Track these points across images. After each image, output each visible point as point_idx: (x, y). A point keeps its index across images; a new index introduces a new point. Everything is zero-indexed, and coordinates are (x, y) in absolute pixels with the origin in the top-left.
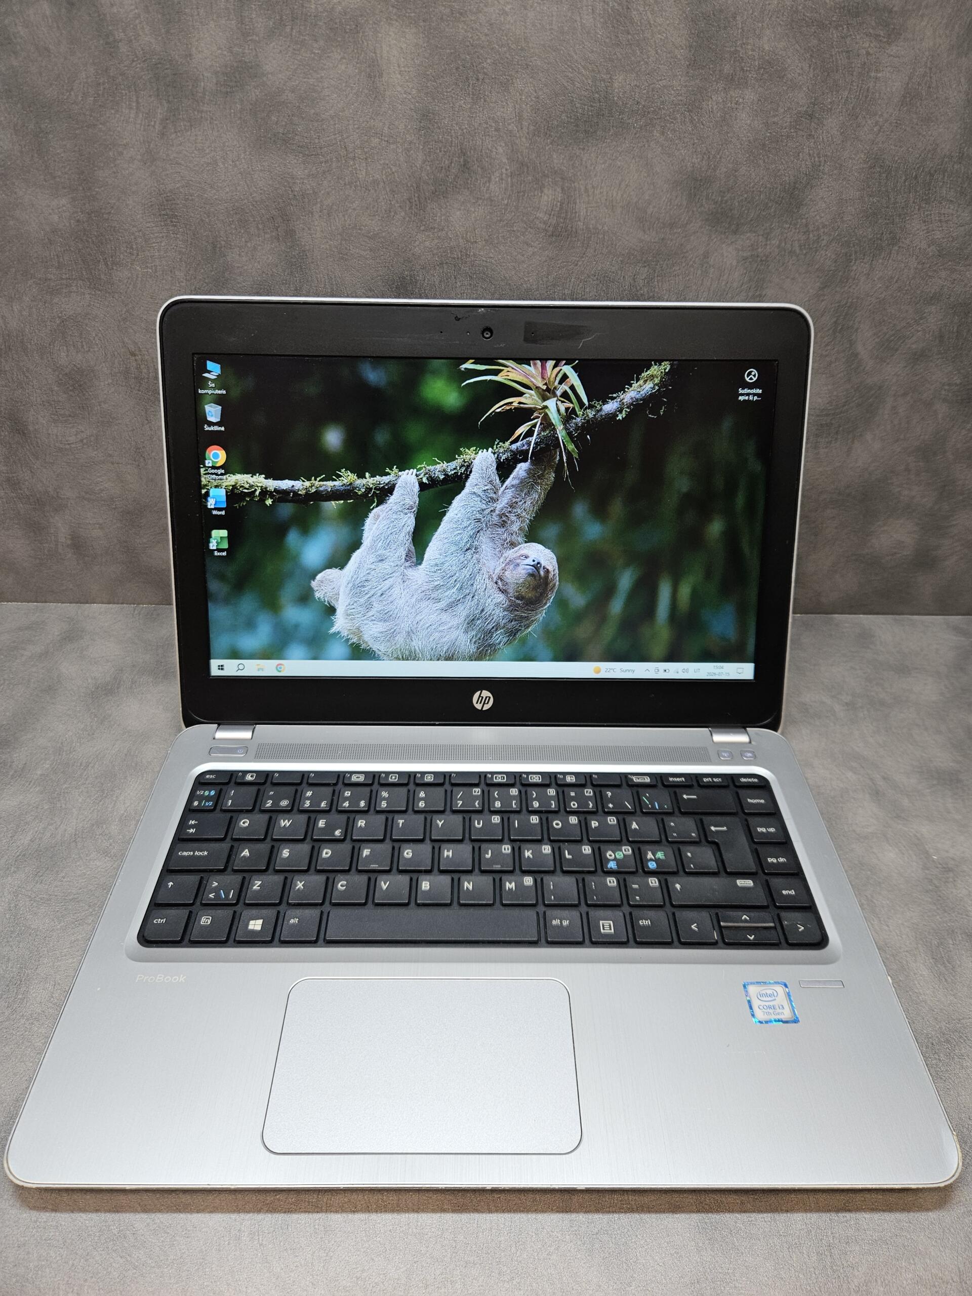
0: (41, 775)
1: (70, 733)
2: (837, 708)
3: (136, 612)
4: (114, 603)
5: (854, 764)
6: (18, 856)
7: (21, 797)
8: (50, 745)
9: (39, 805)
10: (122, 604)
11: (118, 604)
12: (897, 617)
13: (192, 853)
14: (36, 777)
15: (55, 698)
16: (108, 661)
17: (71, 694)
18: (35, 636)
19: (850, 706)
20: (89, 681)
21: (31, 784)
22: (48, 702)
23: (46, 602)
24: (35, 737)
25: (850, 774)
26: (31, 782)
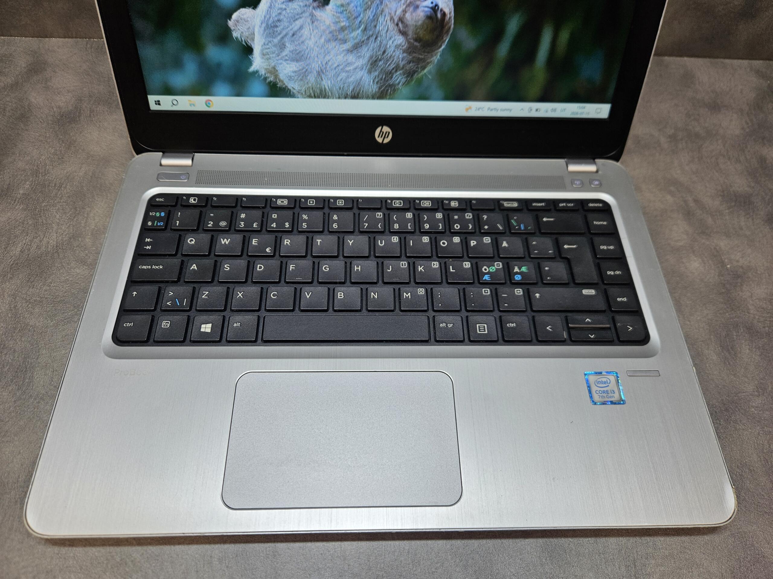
0: (23, 194)
1: (43, 157)
2: (663, 140)
3: (88, 46)
4: (69, 37)
5: (672, 188)
6: (12, 265)
7: (9, 214)
8: (27, 168)
9: (24, 221)
10: (76, 38)
11: (72, 38)
12: (712, 60)
13: (150, 267)
14: (19, 196)
15: (27, 125)
16: (69, 91)
17: (41, 122)
18: (5, 68)
19: (673, 138)
20: (55, 109)
21: (16, 202)
22: (22, 129)
23: (11, 36)
24: (15, 160)
25: (669, 198)
26: (15, 200)
